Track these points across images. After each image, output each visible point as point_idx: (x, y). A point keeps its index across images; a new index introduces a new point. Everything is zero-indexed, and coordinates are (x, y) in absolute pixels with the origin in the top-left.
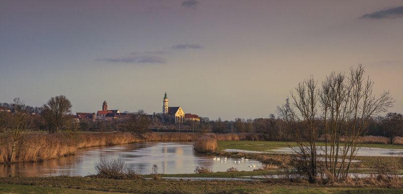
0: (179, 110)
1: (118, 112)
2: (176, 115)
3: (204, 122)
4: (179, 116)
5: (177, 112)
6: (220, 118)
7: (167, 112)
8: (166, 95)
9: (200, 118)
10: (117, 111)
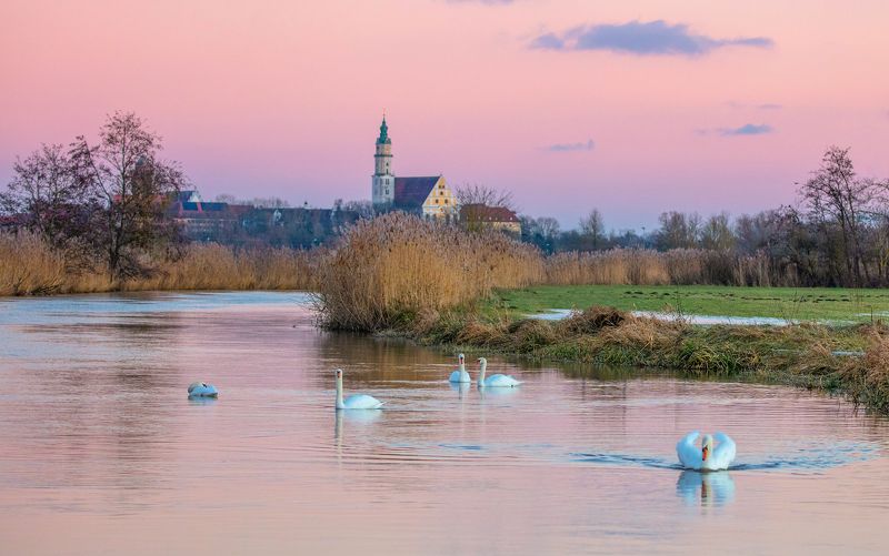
0: (436, 191)
1: (195, 199)
2: (425, 211)
3: (538, 236)
4: (438, 212)
5: (431, 199)
6: (595, 212)
7: (392, 196)
8: (384, 129)
9: (522, 221)
10: (191, 193)
